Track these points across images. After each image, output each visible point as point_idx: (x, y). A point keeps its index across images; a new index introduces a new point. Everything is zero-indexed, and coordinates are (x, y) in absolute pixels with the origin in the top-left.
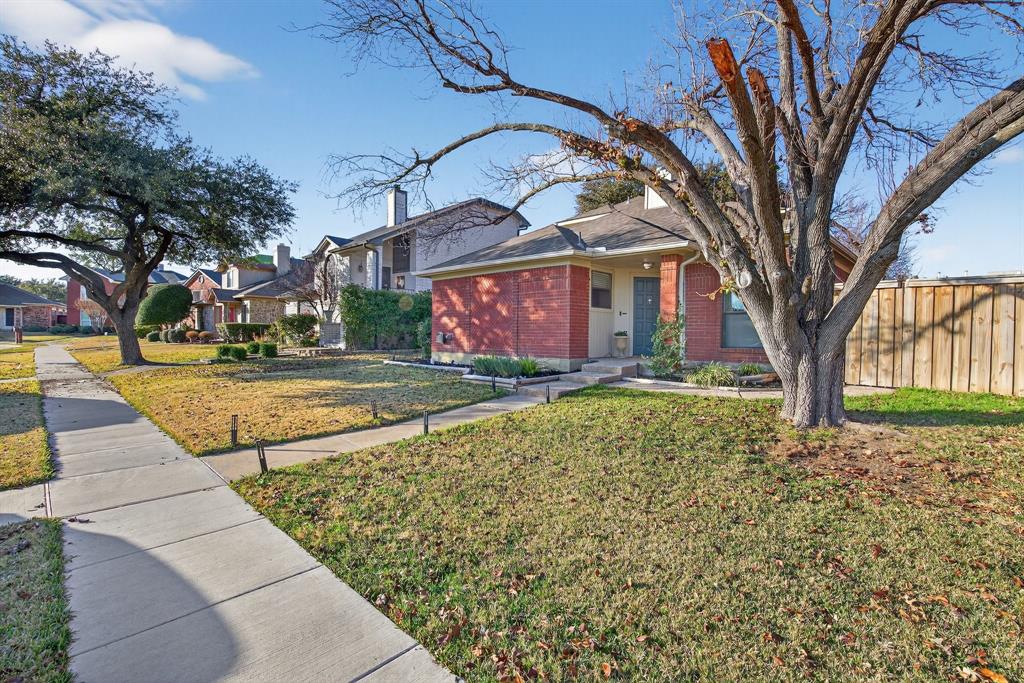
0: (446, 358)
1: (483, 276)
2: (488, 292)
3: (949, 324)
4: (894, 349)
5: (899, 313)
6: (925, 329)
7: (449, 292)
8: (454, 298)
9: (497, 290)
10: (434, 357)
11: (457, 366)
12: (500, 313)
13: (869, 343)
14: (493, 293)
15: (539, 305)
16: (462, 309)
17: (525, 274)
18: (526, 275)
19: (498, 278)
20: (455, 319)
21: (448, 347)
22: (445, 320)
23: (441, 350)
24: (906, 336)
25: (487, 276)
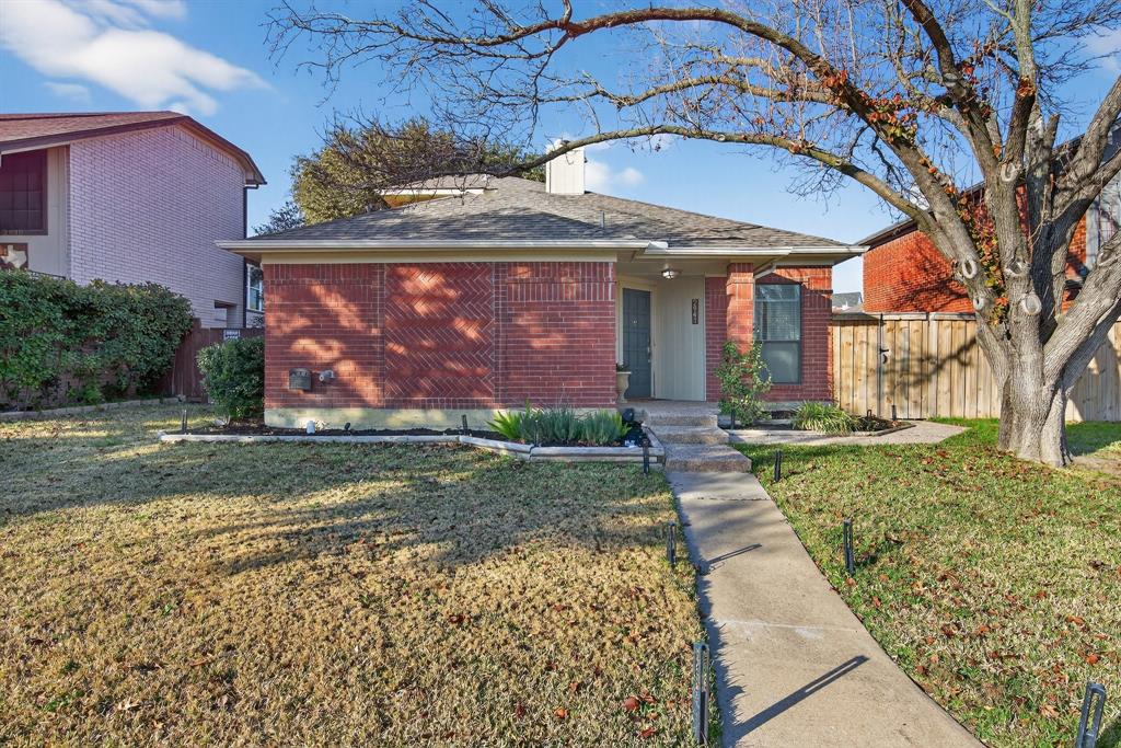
0: (307, 419)
1: (417, 265)
2: (429, 297)
3: (963, 357)
4: (923, 380)
5: (925, 346)
6: (944, 361)
7: (318, 290)
8: (334, 303)
9: (451, 293)
10: (273, 417)
11: (356, 433)
12: (462, 335)
13: (901, 376)
14: (445, 299)
15: (551, 323)
16: (359, 325)
17: (520, 270)
18: (523, 274)
19: (452, 273)
20: (335, 344)
21: (318, 397)
22: (305, 344)
23: (291, 402)
24: (931, 367)
25: (429, 269)
